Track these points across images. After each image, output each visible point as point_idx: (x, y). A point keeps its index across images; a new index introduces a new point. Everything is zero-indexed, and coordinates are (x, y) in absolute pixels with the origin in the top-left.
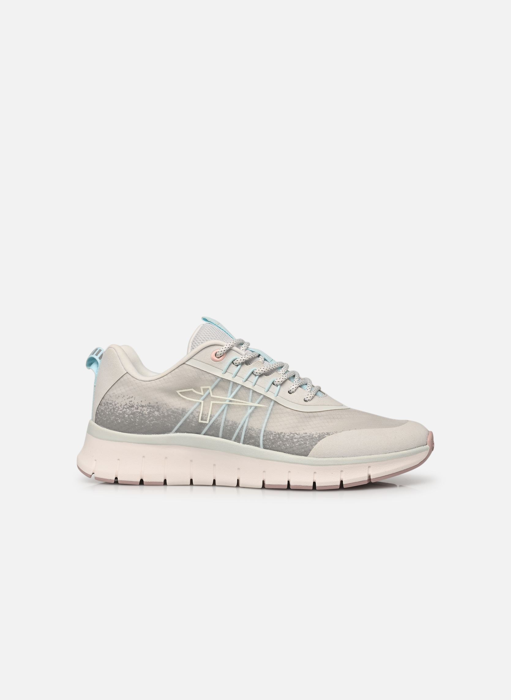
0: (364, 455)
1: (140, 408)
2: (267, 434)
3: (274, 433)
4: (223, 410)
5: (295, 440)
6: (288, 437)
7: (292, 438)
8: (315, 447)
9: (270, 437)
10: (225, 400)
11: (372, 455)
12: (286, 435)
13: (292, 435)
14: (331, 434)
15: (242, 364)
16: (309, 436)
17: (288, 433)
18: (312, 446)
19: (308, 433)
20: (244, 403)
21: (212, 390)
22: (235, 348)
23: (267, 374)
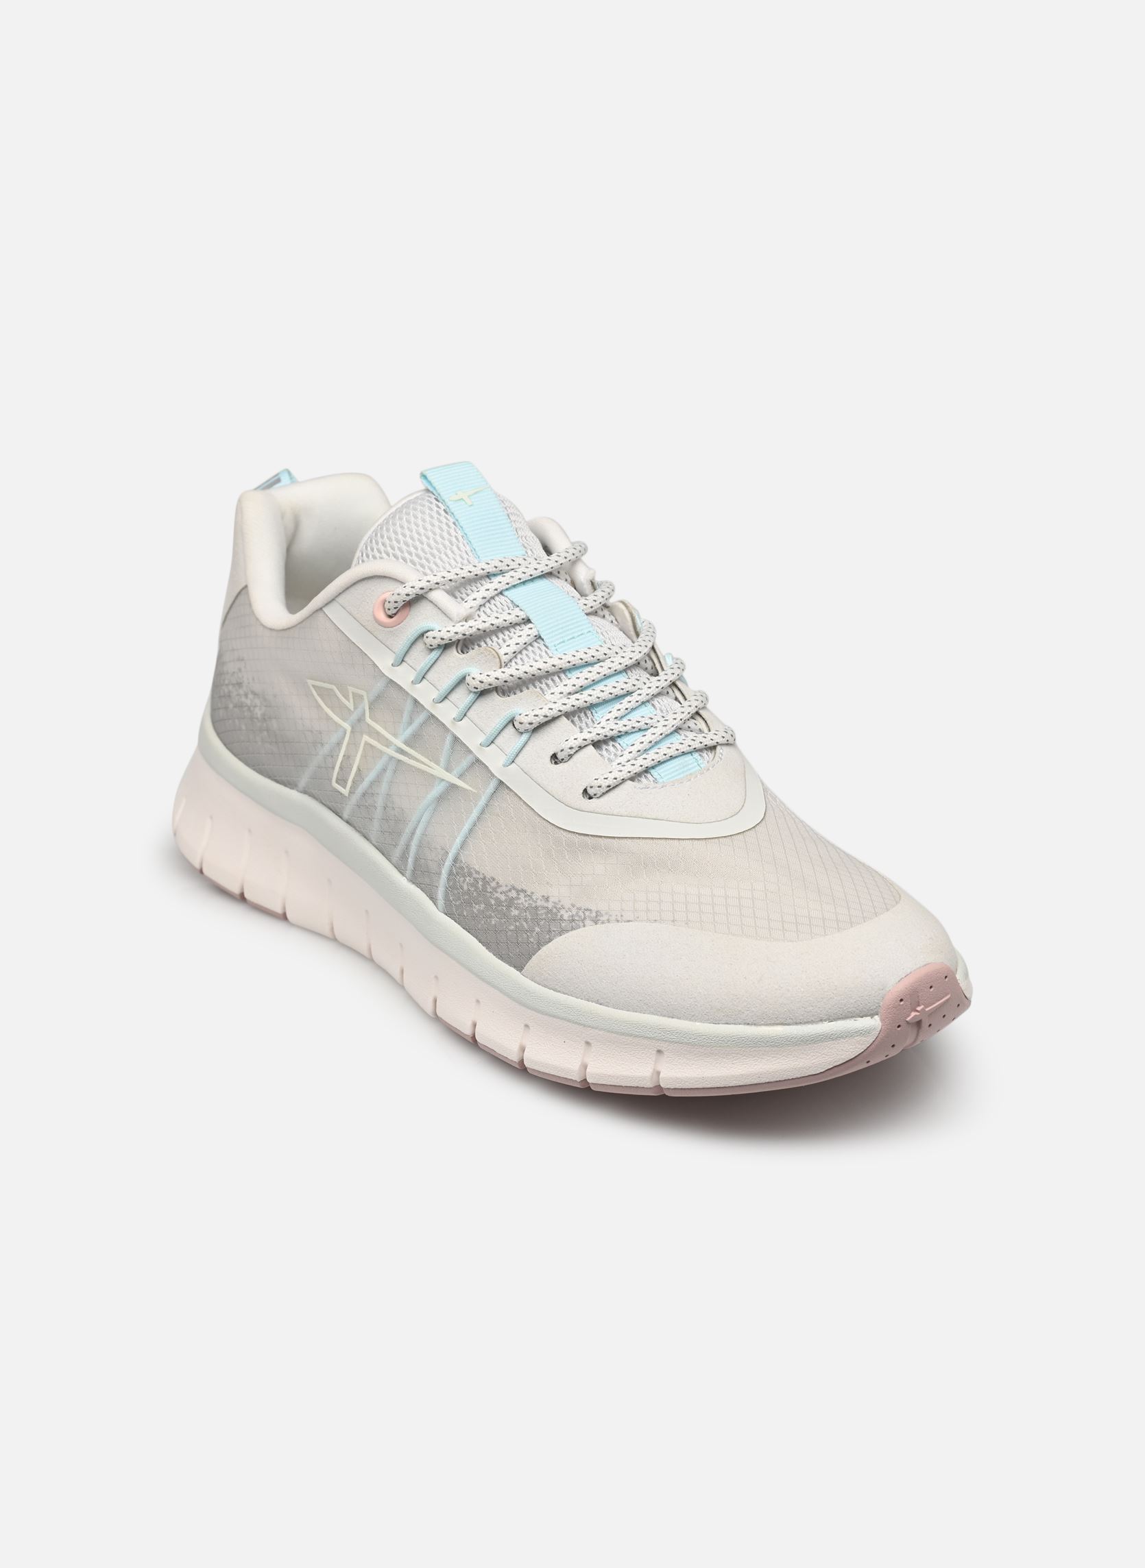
0: (653, 1013)
1: (250, 696)
2: (459, 870)
3: (475, 875)
4: (384, 770)
5: (515, 912)
6: (503, 898)
7: (511, 902)
8: (544, 949)
9: (464, 881)
10: (388, 744)
11: (675, 1020)
12: (499, 890)
13: (513, 894)
14: (605, 918)
15: (445, 647)
16: (549, 911)
17: (506, 886)
18: (540, 945)
19: (551, 899)
20: (425, 764)
21: (372, 705)
22: (438, 596)
23: (503, 690)
